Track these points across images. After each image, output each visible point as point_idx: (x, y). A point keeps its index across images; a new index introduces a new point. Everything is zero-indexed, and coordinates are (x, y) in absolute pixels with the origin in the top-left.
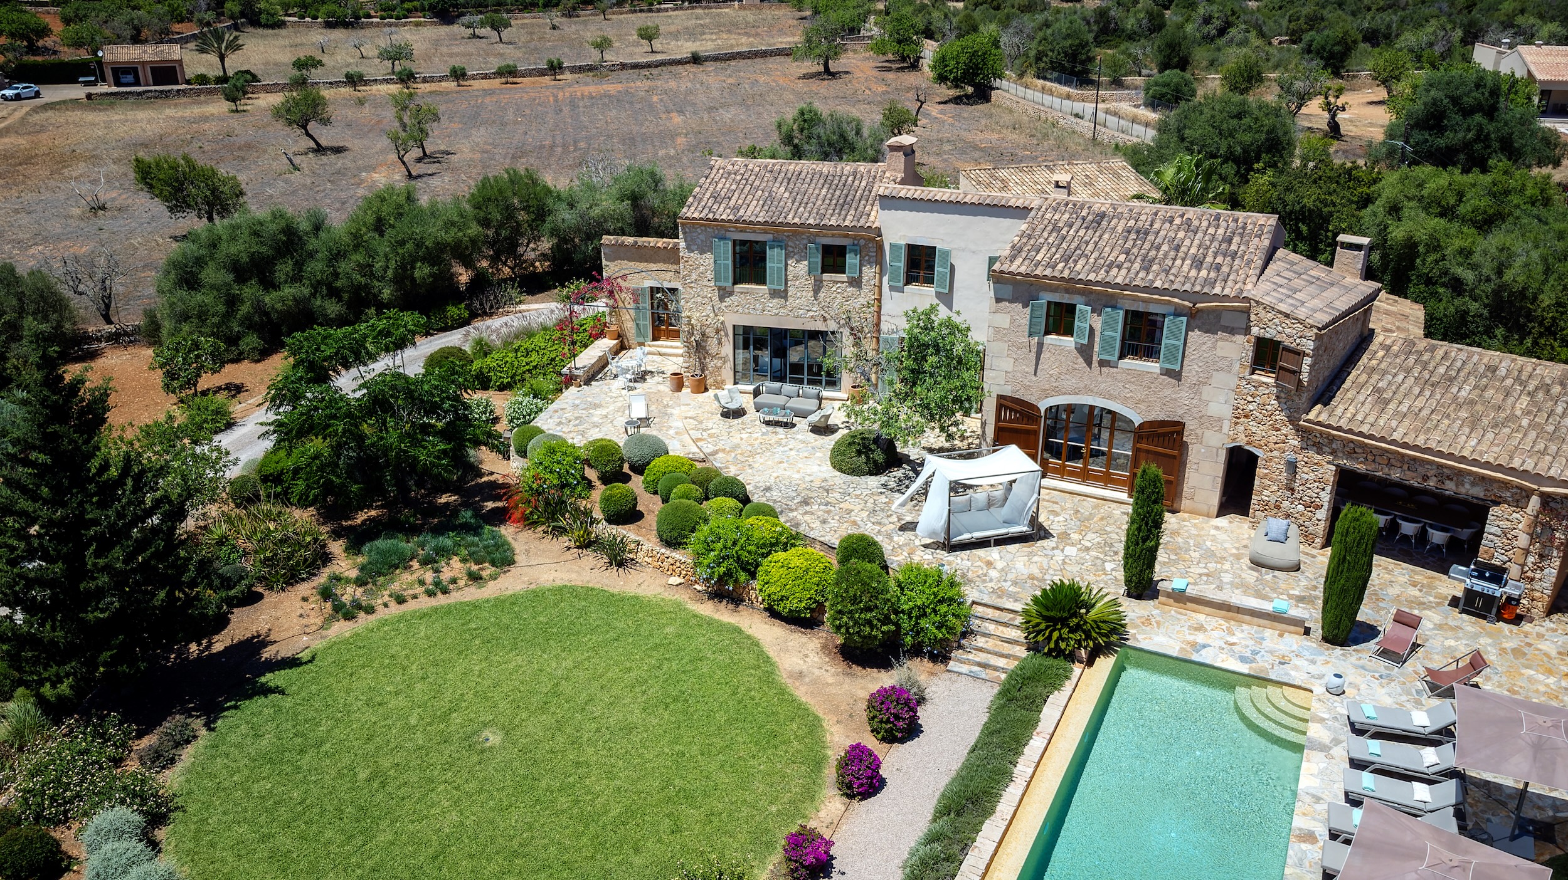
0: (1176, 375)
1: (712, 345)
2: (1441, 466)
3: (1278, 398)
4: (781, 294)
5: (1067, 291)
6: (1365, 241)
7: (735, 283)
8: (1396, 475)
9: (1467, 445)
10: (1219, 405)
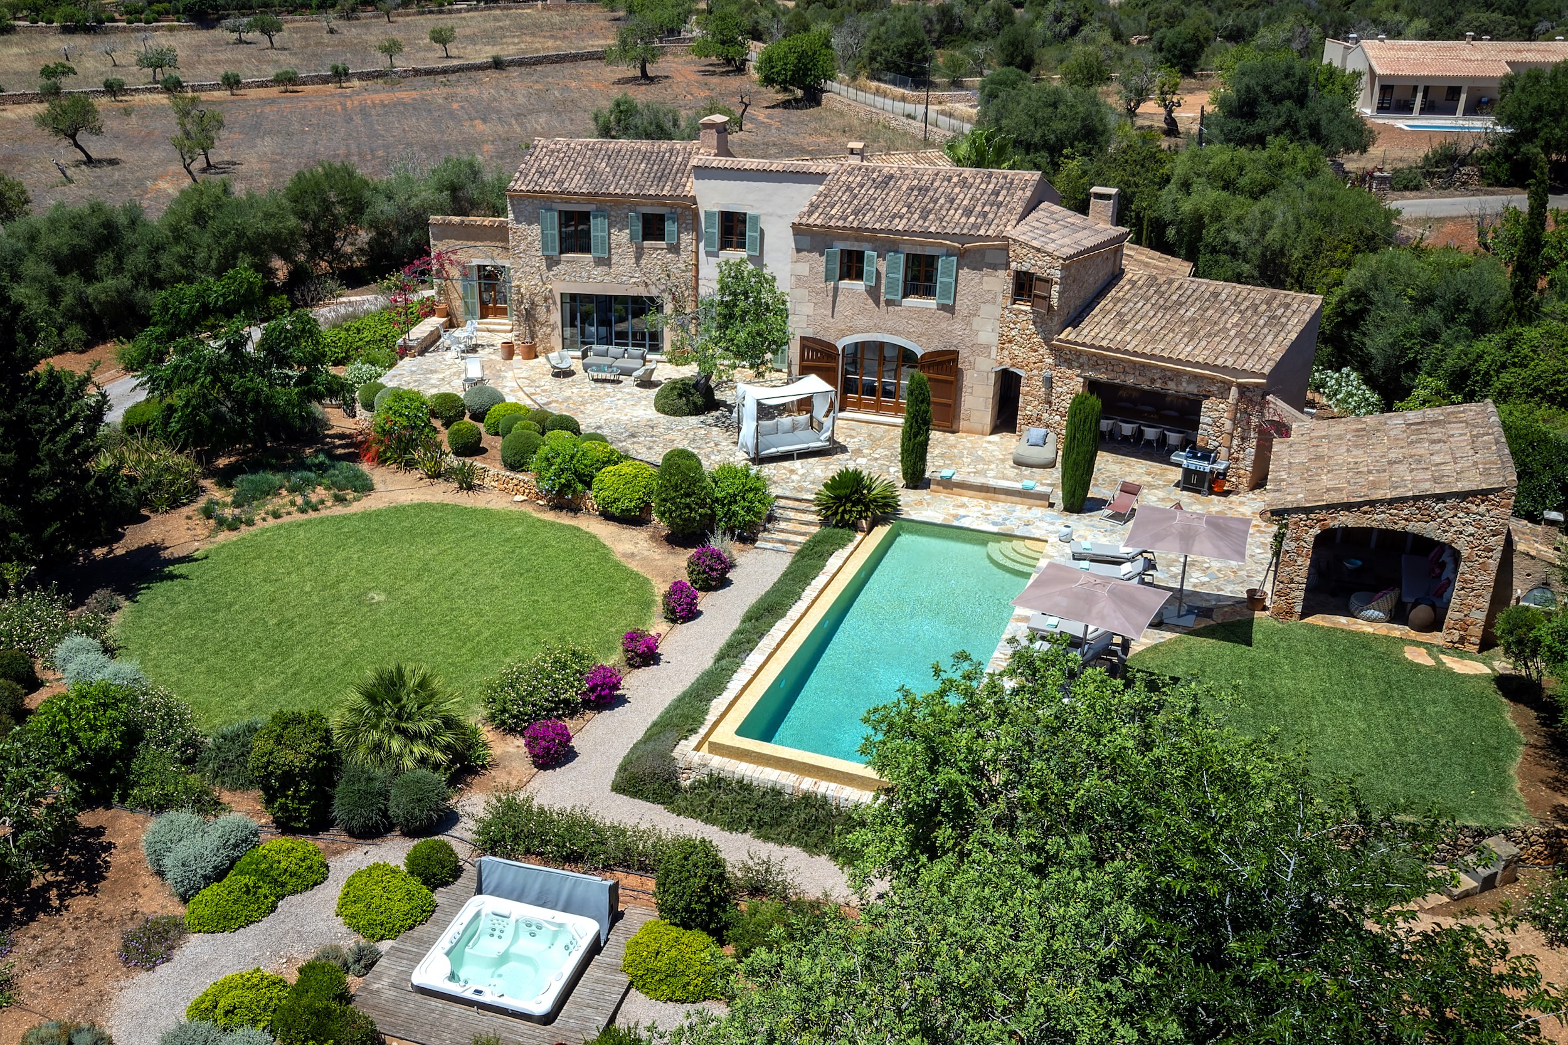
0: (950, 309)
1: (541, 313)
2: (1164, 369)
3: (1034, 323)
4: (604, 262)
5: (857, 239)
6: (1113, 191)
7: (561, 252)
8: (1130, 381)
9: (1184, 351)
10: (987, 333)
